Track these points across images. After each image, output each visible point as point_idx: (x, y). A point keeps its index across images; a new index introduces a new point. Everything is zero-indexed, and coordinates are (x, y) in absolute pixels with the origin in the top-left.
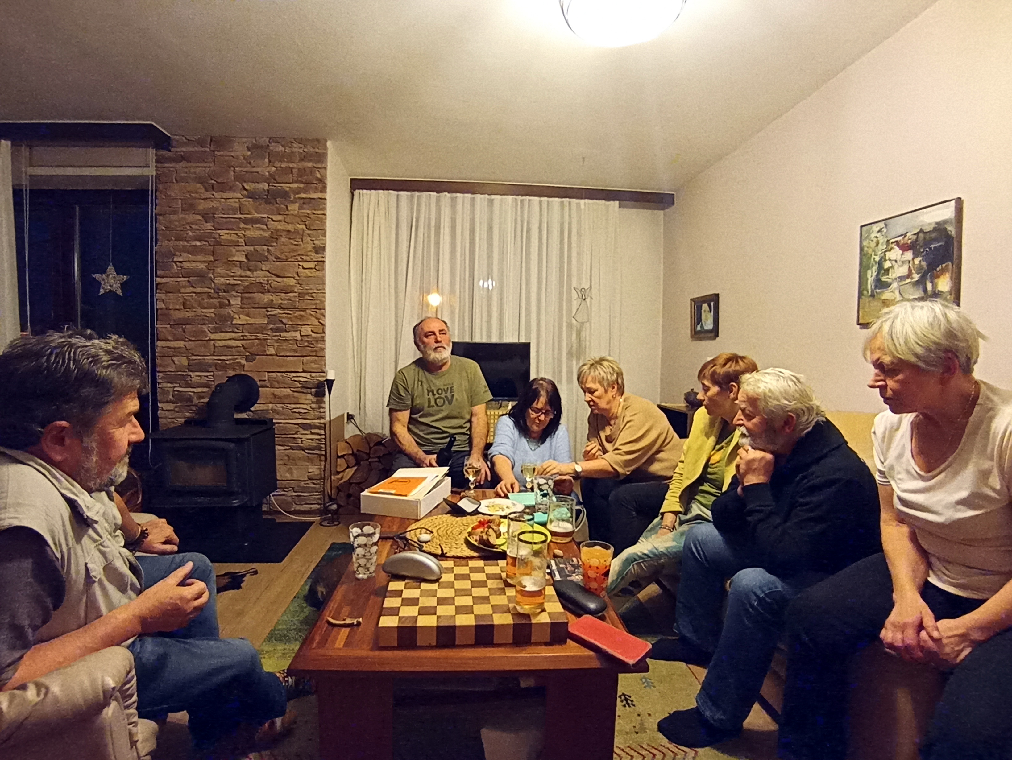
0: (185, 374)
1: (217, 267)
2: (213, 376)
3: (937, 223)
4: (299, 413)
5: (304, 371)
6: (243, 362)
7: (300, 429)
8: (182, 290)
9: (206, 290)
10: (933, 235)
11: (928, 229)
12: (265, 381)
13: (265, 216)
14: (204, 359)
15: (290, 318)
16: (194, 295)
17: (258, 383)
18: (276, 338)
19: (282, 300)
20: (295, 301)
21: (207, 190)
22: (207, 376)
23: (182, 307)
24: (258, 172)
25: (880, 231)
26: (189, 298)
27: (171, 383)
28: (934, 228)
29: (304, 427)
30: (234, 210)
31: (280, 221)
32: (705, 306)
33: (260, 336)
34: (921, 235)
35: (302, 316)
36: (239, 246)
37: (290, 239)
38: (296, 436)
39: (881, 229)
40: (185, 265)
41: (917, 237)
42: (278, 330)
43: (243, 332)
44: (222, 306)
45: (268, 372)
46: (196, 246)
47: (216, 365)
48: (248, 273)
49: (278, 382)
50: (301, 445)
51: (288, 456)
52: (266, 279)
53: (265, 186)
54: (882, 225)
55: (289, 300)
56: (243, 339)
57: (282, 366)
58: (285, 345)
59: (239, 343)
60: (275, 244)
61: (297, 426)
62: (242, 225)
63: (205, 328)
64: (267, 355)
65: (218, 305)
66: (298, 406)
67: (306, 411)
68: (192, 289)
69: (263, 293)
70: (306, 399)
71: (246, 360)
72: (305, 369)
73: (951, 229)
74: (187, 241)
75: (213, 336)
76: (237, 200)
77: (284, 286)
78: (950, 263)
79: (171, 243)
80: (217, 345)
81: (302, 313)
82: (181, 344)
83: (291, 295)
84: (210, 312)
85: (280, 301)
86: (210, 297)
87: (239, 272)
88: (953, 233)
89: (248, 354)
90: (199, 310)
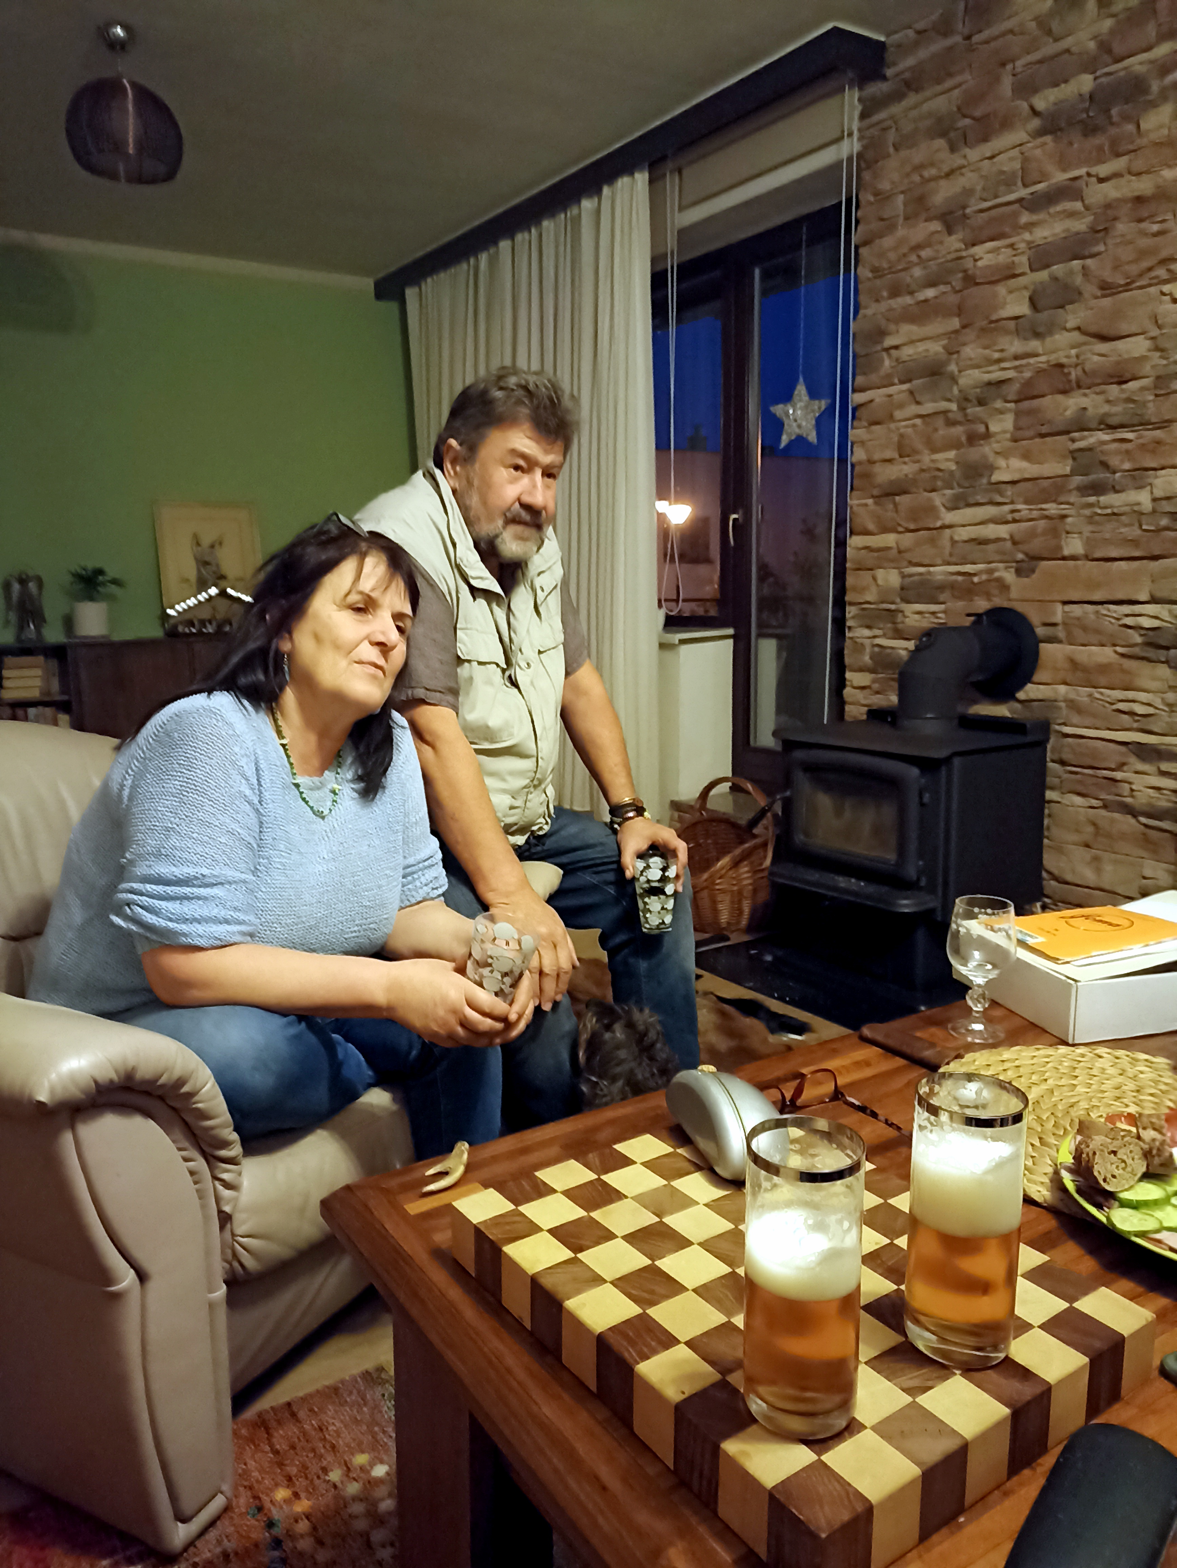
0: (893, 607)
1: (964, 344)
2: (944, 612)
4: (1132, 714)
5: (1154, 600)
6: (1009, 576)
7: (1132, 759)
8: (898, 414)
9: (944, 405)
12: (1054, 625)
13: (1082, 171)
14: (929, 573)
15: (1127, 452)
16: (918, 421)
17: (1040, 631)
18: (1087, 512)
19: (1108, 402)
20: (1144, 404)
21: (953, 149)
22: (933, 613)
23: (897, 456)
24: (1068, 51)
26: (910, 430)
27: (869, 627)
29: (1143, 752)
30: (1008, 182)
31: (1117, 175)
33: (1052, 508)
35: (1158, 442)
36: (1015, 276)
37: (1140, 220)
38: (1118, 775)
40: (907, 352)
42: (1097, 489)
43: (1012, 503)
44: (973, 439)
45: (1065, 603)
46: (926, 301)
47: (952, 586)
48: (1034, 345)
49: (1085, 629)
50: (1129, 800)
51: (1094, 824)
52: (1073, 352)
53: (1085, 83)
55: (1129, 400)
56: (1015, 521)
57: (1097, 586)
58: (1108, 530)
59: (1003, 531)
60: (1101, 248)
61: (1123, 749)
62: (1025, 218)
63: (937, 499)
64: (1064, 558)
65: (964, 439)
66: (1130, 695)
67: (1151, 710)
68: (914, 409)
69: (1064, 392)
70: (1154, 679)
71: (1019, 572)
72: (1159, 594)
74: (911, 293)
75: (949, 517)
76: (1015, 152)
77: (1118, 363)
79: (883, 306)
80: (956, 538)
81: (1158, 434)
82: (890, 539)
83: (1132, 385)
84: (947, 460)
85: (1106, 408)
86: (951, 423)
87: (1016, 346)
89: (1020, 556)
90: (927, 458)
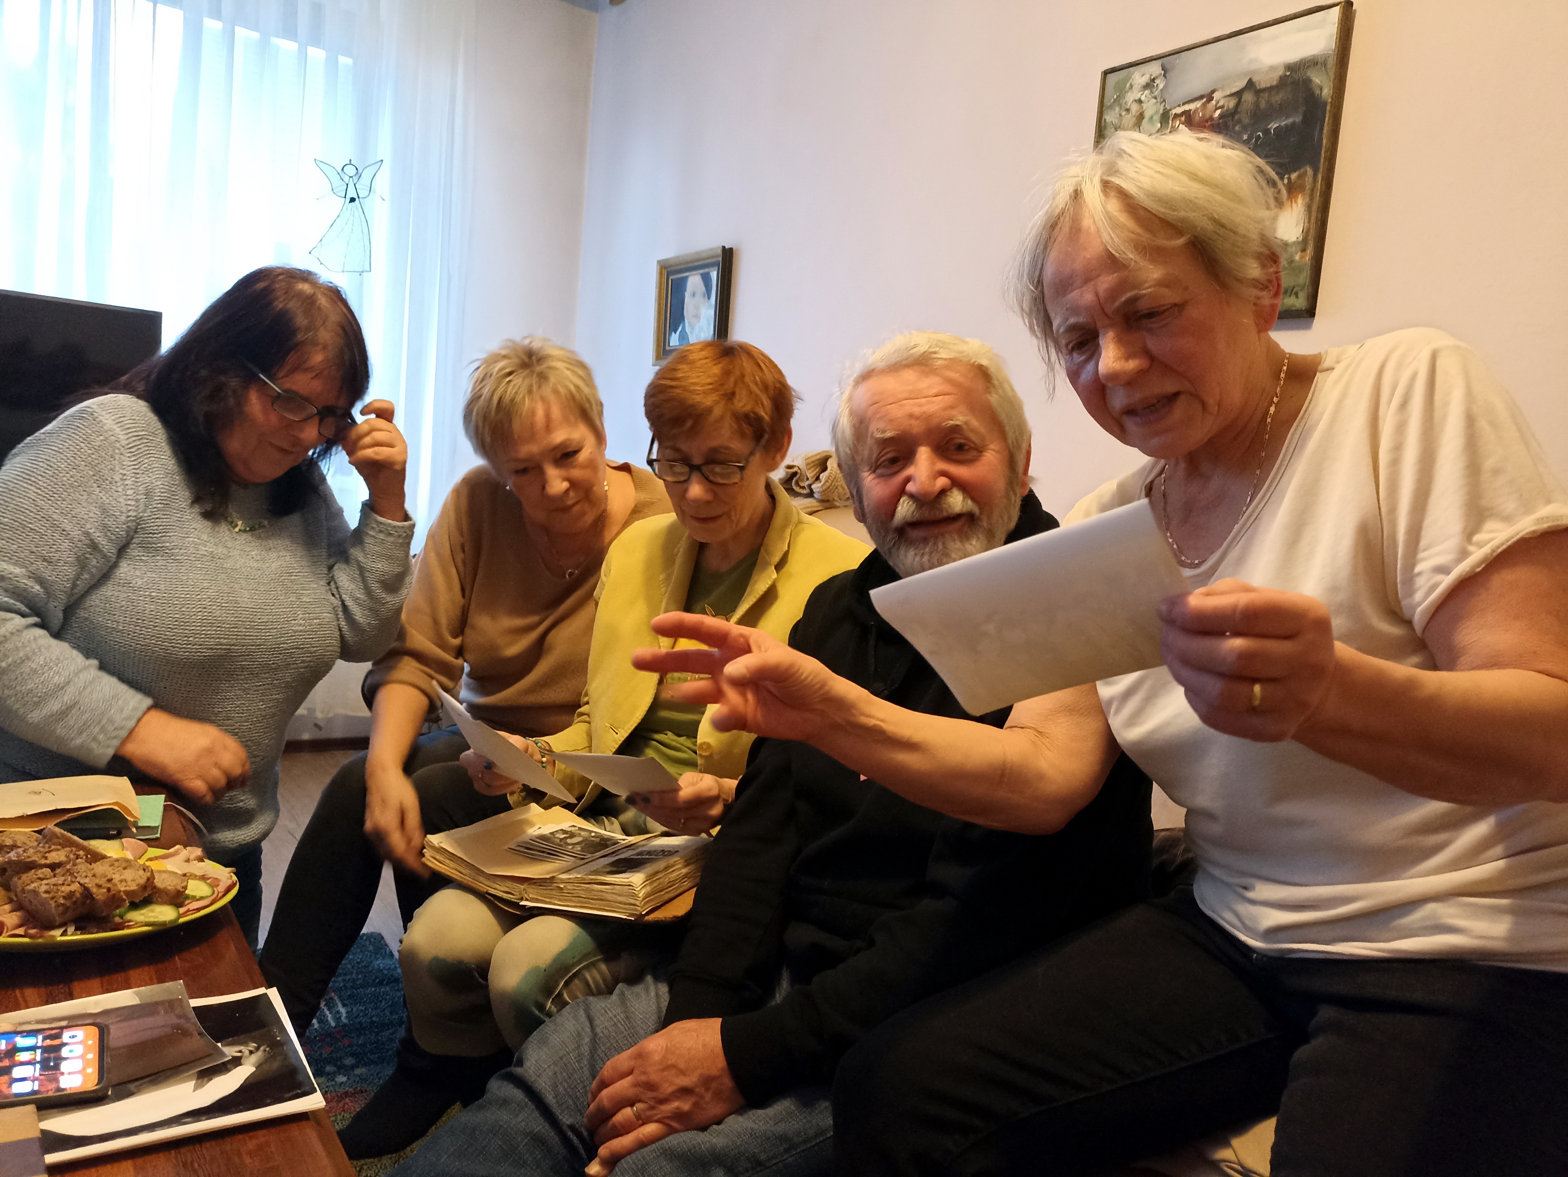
3: (1289, 67)
10: (1277, 98)
11: (1264, 81)
25: (1150, 85)
28: (1283, 79)
32: (694, 281)
34: (1248, 97)
39: (1153, 80)
41: (1238, 105)
54: (1155, 69)
73: (1322, 83)
78: (1310, 171)
88: (1327, 92)
